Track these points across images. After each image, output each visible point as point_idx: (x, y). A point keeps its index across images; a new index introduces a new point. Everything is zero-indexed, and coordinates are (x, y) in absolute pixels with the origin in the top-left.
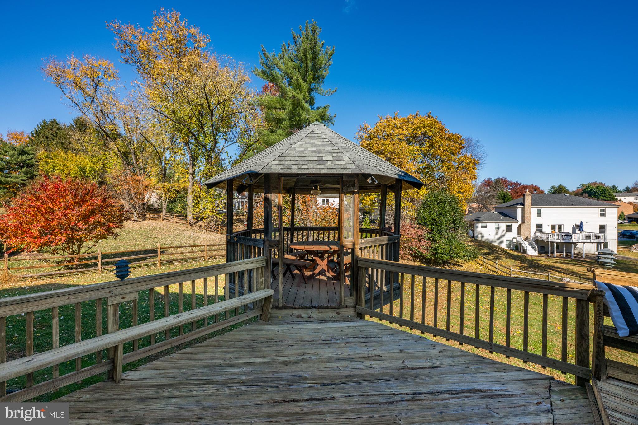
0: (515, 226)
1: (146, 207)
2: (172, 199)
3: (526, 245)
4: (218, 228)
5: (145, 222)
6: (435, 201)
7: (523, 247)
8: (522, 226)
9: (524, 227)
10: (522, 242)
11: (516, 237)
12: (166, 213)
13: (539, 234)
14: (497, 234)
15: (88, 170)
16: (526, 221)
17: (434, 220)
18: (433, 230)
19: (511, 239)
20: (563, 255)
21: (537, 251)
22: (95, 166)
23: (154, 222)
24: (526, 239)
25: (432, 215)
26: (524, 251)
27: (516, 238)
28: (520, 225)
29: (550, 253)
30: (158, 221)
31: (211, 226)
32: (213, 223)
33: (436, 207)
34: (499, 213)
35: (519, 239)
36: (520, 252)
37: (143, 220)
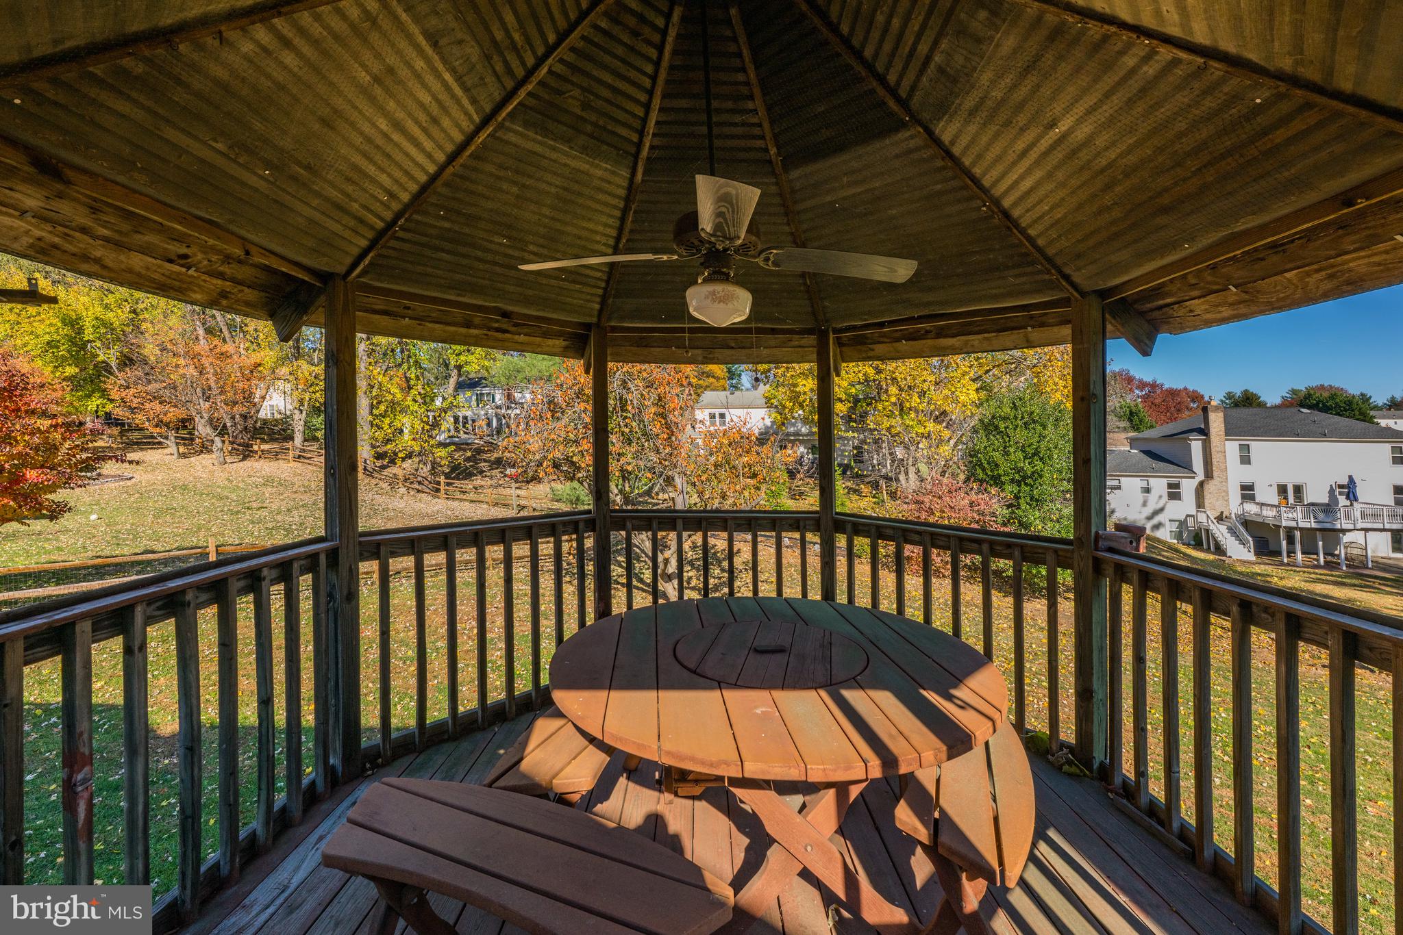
0: (1188, 487)
1: (250, 423)
2: (318, 404)
3: (1221, 532)
4: (438, 483)
5: (247, 463)
6: (1016, 417)
7: (1215, 539)
8: (1206, 487)
9: (1210, 488)
10: (1212, 527)
11: (1194, 513)
12: (305, 440)
13: (1251, 508)
14: (1145, 504)
15: (88, 324)
16: (1215, 474)
17: (1019, 470)
18: (1017, 497)
19: (1182, 518)
20: (1318, 560)
21: (1252, 550)
22: (111, 315)
23: (272, 464)
24: (1220, 519)
25: (1013, 457)
26: (1219, 550)
27: (1193, 516)
28: (1201, 484)
29: (1285, 554)
30: (281, 462)
31: (420, 479)
32: (425, 470)
33: (1020, 436)
34: (1143, 452)
35: (1202, 518)
36: (1208, 550)
37: (244, 459)
